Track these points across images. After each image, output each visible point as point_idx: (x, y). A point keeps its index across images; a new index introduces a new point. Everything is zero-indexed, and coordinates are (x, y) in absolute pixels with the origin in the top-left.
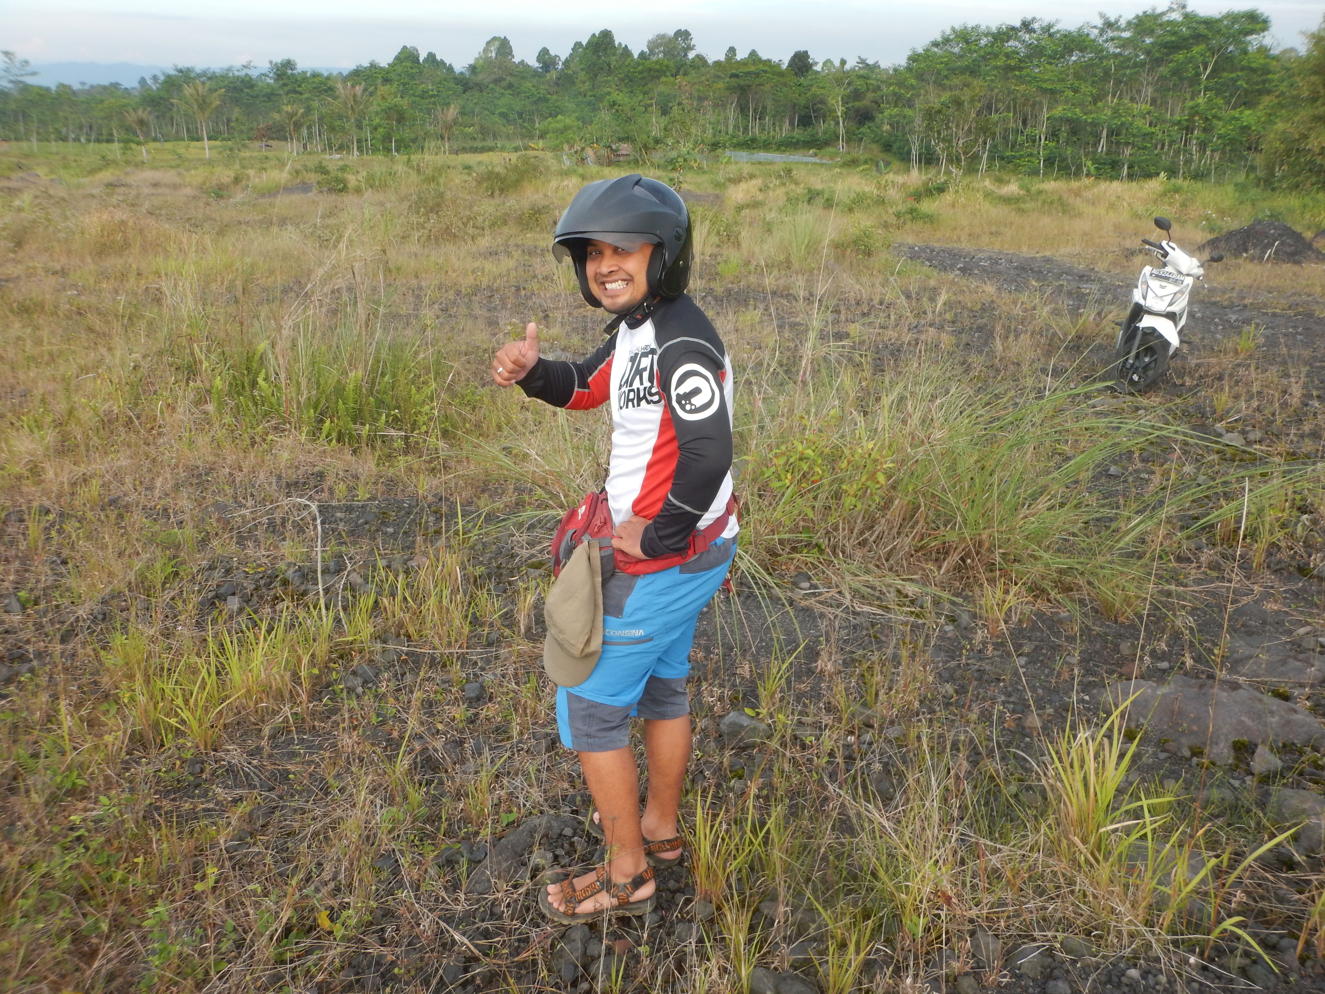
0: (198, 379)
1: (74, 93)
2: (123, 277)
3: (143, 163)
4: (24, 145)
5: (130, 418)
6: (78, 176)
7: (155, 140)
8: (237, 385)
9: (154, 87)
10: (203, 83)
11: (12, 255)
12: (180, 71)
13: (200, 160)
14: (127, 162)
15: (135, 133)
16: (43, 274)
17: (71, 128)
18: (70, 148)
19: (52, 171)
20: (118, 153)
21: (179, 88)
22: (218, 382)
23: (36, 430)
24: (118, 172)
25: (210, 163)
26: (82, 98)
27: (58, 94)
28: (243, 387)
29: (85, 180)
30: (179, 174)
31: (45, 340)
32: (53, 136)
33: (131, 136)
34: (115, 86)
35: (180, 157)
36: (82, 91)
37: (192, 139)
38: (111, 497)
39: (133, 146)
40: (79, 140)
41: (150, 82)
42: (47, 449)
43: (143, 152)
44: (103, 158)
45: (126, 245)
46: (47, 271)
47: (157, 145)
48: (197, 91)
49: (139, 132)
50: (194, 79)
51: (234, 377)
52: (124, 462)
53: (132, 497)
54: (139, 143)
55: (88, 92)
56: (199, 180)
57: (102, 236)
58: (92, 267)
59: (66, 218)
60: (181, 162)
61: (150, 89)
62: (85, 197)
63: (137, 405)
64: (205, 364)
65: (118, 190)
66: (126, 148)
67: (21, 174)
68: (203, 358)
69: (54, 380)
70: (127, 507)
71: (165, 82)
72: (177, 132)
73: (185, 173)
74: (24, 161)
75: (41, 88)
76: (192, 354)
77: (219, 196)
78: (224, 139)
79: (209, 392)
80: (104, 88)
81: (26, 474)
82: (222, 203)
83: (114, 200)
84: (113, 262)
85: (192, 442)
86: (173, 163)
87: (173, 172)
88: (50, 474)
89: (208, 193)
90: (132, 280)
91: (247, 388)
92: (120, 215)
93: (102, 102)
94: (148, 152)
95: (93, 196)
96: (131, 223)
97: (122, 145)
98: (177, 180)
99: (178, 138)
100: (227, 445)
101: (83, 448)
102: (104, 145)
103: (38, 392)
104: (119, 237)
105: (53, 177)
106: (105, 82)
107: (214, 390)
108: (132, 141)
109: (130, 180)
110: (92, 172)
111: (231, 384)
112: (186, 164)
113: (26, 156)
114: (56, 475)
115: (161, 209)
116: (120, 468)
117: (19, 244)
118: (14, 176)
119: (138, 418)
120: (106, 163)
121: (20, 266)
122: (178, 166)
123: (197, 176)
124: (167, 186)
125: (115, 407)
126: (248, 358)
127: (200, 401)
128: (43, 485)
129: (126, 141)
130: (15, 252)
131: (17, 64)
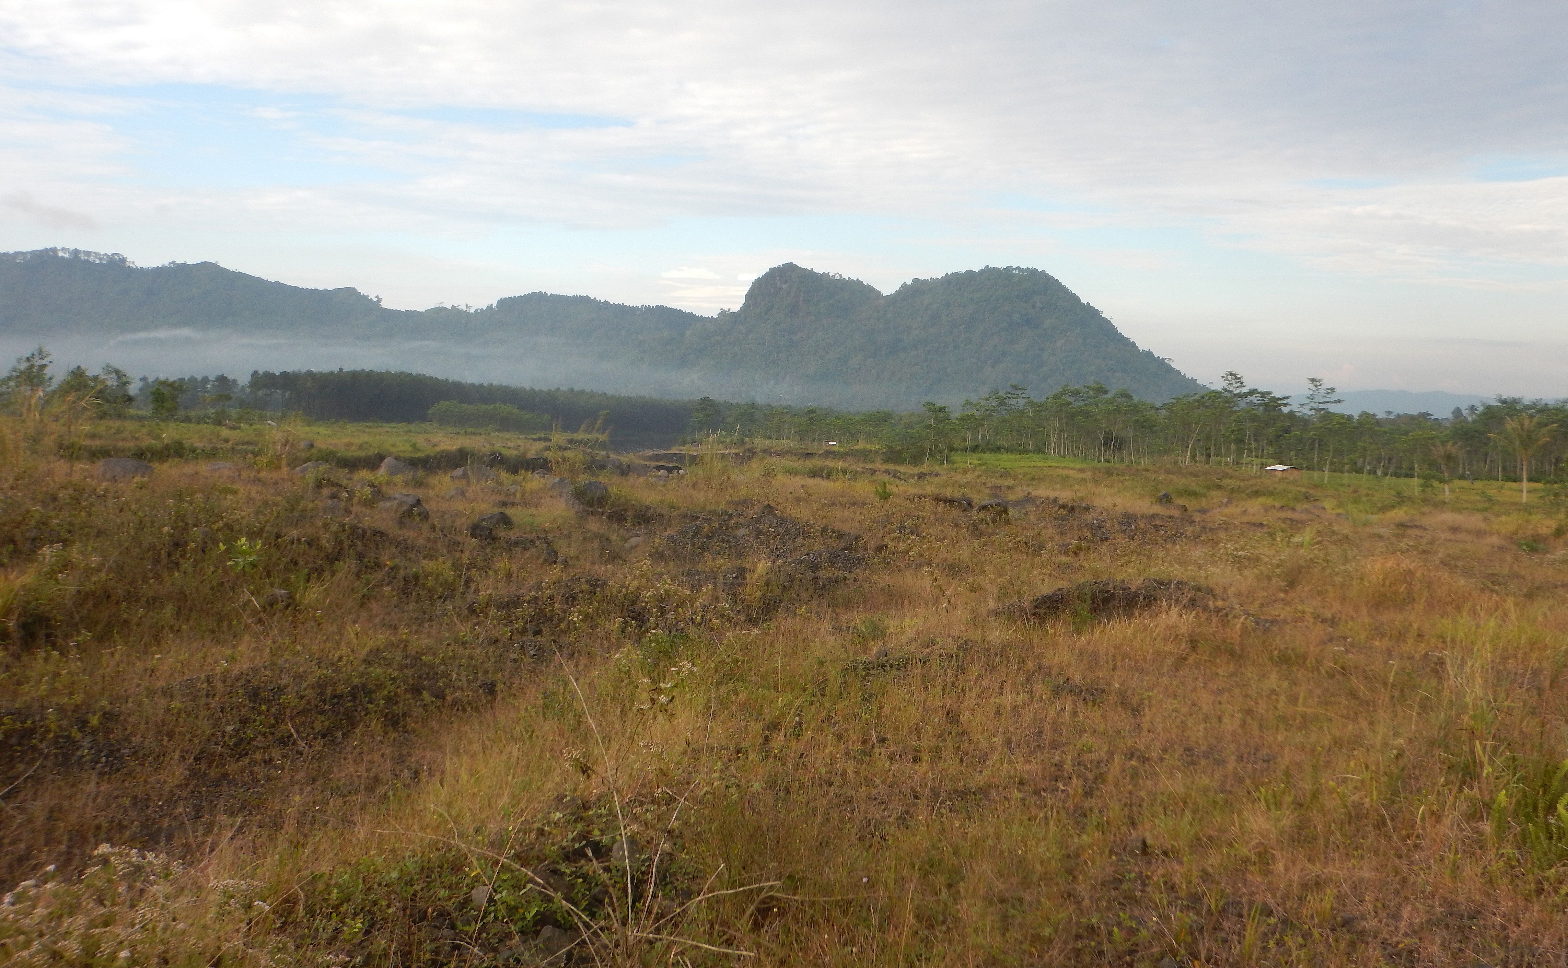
0: (1476, 785)
1: (1378, 423)
2: (1401, 636)
3: (1445, 503)
4: (1316, 474)
5: (1383, 816)
6: (1367, 512)
7: (1462, 477)
8: (1526, 806)
9: (1470, 419)
10: (1531, 417)
11: (1282, 595)
12: (1504, 402)
13: (1514, 504)
14: (1425, 501)
15: (1439, 469)
16: (1311, 620)
17: (1368, 459)
18: (1364, 481)
19: (1340, 505)
20: (1416, 489)
21: (1501, 421)
22: (1502, 796)
23: (1273, 807)
24: (1412, 511)
25: (1527, 509)
26: (1386, 429)
27: (1360, 424)
28: (1535, 808)
29: (1374, 518)
30: (1486, 519)
31: (1301, 700)
32: (1347, 467)
33: (1434, 472)
34: (1425, 416)
35: (1490, 499)
36: (1387, 421)
37: (1508, 479)
38: (1346, 915)
39: (1435, 483)
40: (1375, 473)
41: (1465, 413)
42: (1282, 833)
43: (1446, 492)
44: (1399, 494)
45: (1410, 599)
46: (1316, 617)
47: (1465, 483)
48: (1522, 425)
49: (1444, 467)
50: (1520, 411)
51: (1524, 791)
52: (1367, 874)
53: (1370, 924)
54: (1443, 481)
55: (1393, 422)
56: (1511, 528)
57: (1383, 585)
58: (1367, 620)
59: (1346, 561)
60: (1490, 505)
61: (1465, 420)
62: (1372, 536)
63: (1393, 802)
64: (1487, 770)
65: (1409, 532)
66: (1424, 486)
67: (1306, 506)
68: (1485, 760)
69: (1303, 748)
70: (1362, 933)
71: (1484, 414)
72: (1490, 470)
73: (1493, 518)
74: (1312, 492)
75: (1342, 416)
76: (1473, 751)
77: (1533, 550)
78: (1548, 482)
79: (1488, 806)
80: (1412, 418)
81: (1254, 858)
82: (1536, 558)
83: (1403, 545)
84: (1392, 618)
85: (1456, 868)
86: (1480, 506)
87: (1479, 516)
88: (1280, 867)
89: (1519, 545)
90: (1411, 641)
91: (1541, 813)
92: (1407, 564)
93: (1406, 433)
94: (1452, 491)
95: (1380, 537)
96: (1418, 574)
97: (1422, 481)
98: (1482, 525)
99: (1491, 477)
100: (1504, 883)
101: (1321, 841)
102: (1402, 480)
103: (1284, 761)
104: (1403, 588)
105: (1339, 511)
106: (1414, 412)
107: (1495, 806)
108: (1434, 477)
109: (1426, 521)
110: (1383, 509)
111: (1518, 803)
112: (1496, 508)
113: (1316, 486)
114: (1287, 869)
115: (1458, 559)
116: (1362, 880)
117: (1292, 584)
118: (1299, 507)
119: (1393, 819)
120: (1401, 499)
121: (1288, 608)
122: (1486, 510)
123: (1508, 523)
124: (1468, 531)
125: (1367, 800)
126: (1546, 772)
127: (1474, 815)
128: (1270, 877)
129: (1427, 478)
130: (1286, 592)
131: (1323, 392)
